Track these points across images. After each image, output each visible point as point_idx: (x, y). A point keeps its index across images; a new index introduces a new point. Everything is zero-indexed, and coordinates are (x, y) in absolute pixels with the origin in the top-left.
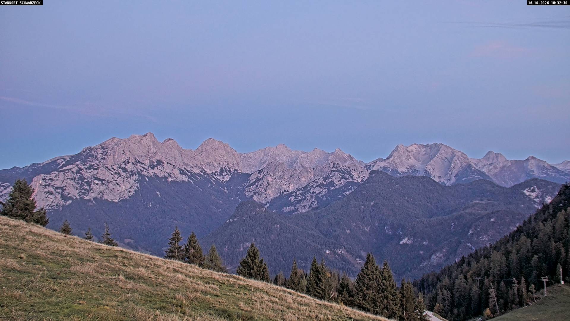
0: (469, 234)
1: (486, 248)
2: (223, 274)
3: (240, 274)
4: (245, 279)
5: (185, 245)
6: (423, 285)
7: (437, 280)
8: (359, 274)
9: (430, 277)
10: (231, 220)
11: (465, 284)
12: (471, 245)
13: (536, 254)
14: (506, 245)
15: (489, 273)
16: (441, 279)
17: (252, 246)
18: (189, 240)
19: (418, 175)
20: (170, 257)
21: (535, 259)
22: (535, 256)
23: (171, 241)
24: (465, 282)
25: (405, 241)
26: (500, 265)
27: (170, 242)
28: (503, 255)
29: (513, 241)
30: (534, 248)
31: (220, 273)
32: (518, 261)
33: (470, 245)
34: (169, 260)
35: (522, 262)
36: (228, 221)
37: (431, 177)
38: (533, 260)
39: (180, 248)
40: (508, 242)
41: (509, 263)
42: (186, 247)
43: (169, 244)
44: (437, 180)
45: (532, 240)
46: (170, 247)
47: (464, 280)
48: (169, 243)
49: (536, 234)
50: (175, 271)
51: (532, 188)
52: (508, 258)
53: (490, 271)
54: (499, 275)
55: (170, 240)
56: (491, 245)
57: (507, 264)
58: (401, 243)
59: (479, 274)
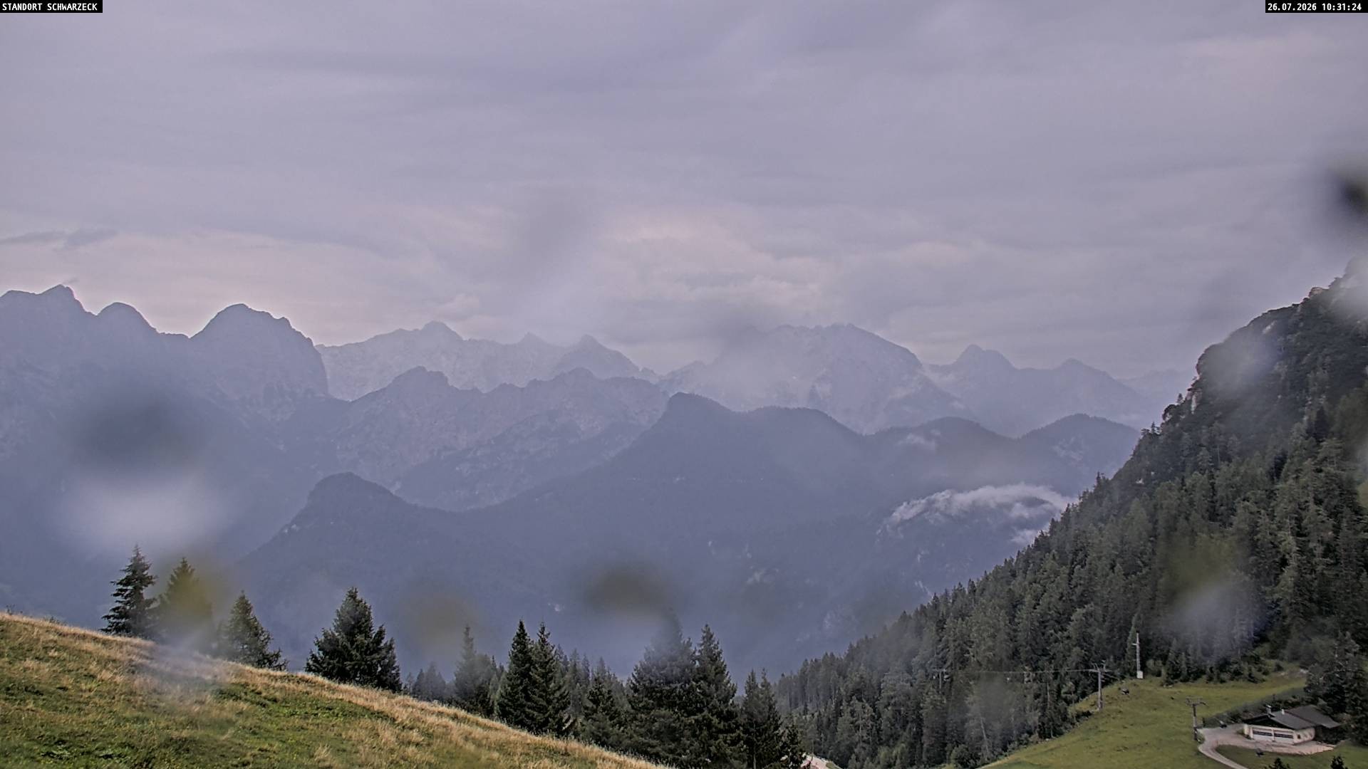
0: (919, 557)
1: (961, 590)
2: (272, 672)
3: (317, 671)
4: (334, 684)
5: (160, 596)
6: (803, 688)
7: (840, 675)
8: (639, 666)
9: (822, 669)
10: (294, 526)
11: (909, 684)
12: (924, 585)
13: (1081, 606)
14: (1008, 583)
15: (966, 655)
16: (848, 674)
17: (353, 596)
18: (172, 583)
19: (793, 406)
20: (118, 629)
21: (1079, 617)
22: (1078, 609)
23: (120, 587)
24: (907, 681)
25: (757, 576)
26: (993, 636)
27: (121, 590)
28: (1001, 609)
29: (1025, 572)
30: (1076, 590)
31: (264, 671)
32: (1037, 624)
33: (921, 586)
34: (119, 639)
35: (1045, 627)
36: (286, 531)
37: (826, 412)
38: (1072, 621)
39: (149, 602)
40: (1014, 576)
41: (1015, 631)
42: (163, 602)
43: (116, 595)
44: (840, 419)
45: (1072, 572)
46: (118, 605)
47: (906, 674)
48: (116, 592)
49: (1081, 555)
50: (133, 669)
51: (1073, 439)
52: (1015, 617)
53: (970, 649)
54: (989, 661)
55: (118, 584)
56: (972, 584)
57: (1012, 633)
58: (750, 581)
59: (943, 658)
